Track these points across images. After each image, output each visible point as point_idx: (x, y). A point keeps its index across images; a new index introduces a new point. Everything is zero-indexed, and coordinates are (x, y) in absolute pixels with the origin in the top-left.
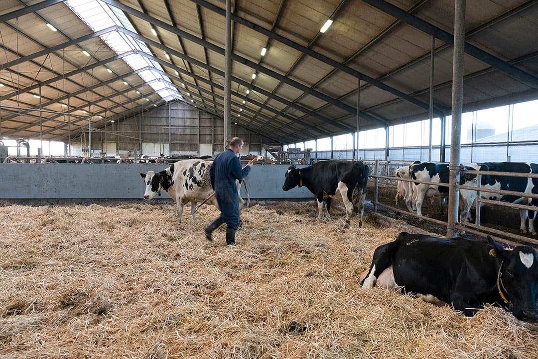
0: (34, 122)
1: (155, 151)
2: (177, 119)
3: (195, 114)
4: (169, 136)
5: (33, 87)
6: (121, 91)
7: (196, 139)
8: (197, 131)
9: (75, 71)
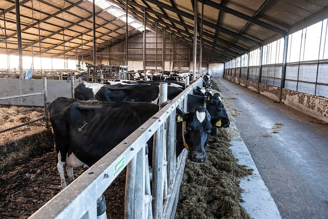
0: (50, 47)
1: (134, 67)
2: (149, 44)
3: (161, 40)
4: (143, 56)
5: (35, 24)
6: (101, 25)
7: (162, 59)
8: (162, 53)
9: (58, 12)
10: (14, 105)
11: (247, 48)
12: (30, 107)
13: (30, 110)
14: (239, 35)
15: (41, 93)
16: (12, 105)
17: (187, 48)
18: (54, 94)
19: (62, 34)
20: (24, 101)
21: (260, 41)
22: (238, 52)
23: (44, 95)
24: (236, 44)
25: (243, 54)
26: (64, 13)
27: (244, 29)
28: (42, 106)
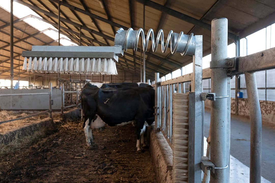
10: (5, 110)
11: (170, 69)
12: (18, 110)
13: (18, 113)
14: (165, 59)
15: (48, 93)
16: (2, 110)
17: (121, 70)
18: (39, 100)
19: (18, 60)
20: (13, 106)
21: (180, 64)
22: (163, 73)
23: (50, 95)
24: (162, 66)
25: (167, 74)
26: (22, 42)
27: (169, 55)
28: (28, 110)
